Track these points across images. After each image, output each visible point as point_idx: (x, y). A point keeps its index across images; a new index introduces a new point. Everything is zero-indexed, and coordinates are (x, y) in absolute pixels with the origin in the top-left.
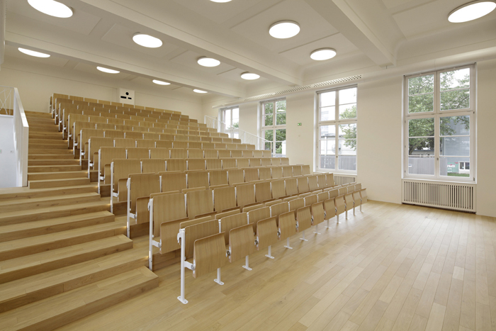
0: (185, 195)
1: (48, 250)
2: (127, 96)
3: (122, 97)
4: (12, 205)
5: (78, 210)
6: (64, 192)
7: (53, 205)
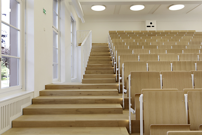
0: (186, 95)
1: (71, 126)
2: (151, 25)
3: (148, 26)
4: (64, 92)
5: (99, 100)
6: (98, 87)
7: (89, 95)
